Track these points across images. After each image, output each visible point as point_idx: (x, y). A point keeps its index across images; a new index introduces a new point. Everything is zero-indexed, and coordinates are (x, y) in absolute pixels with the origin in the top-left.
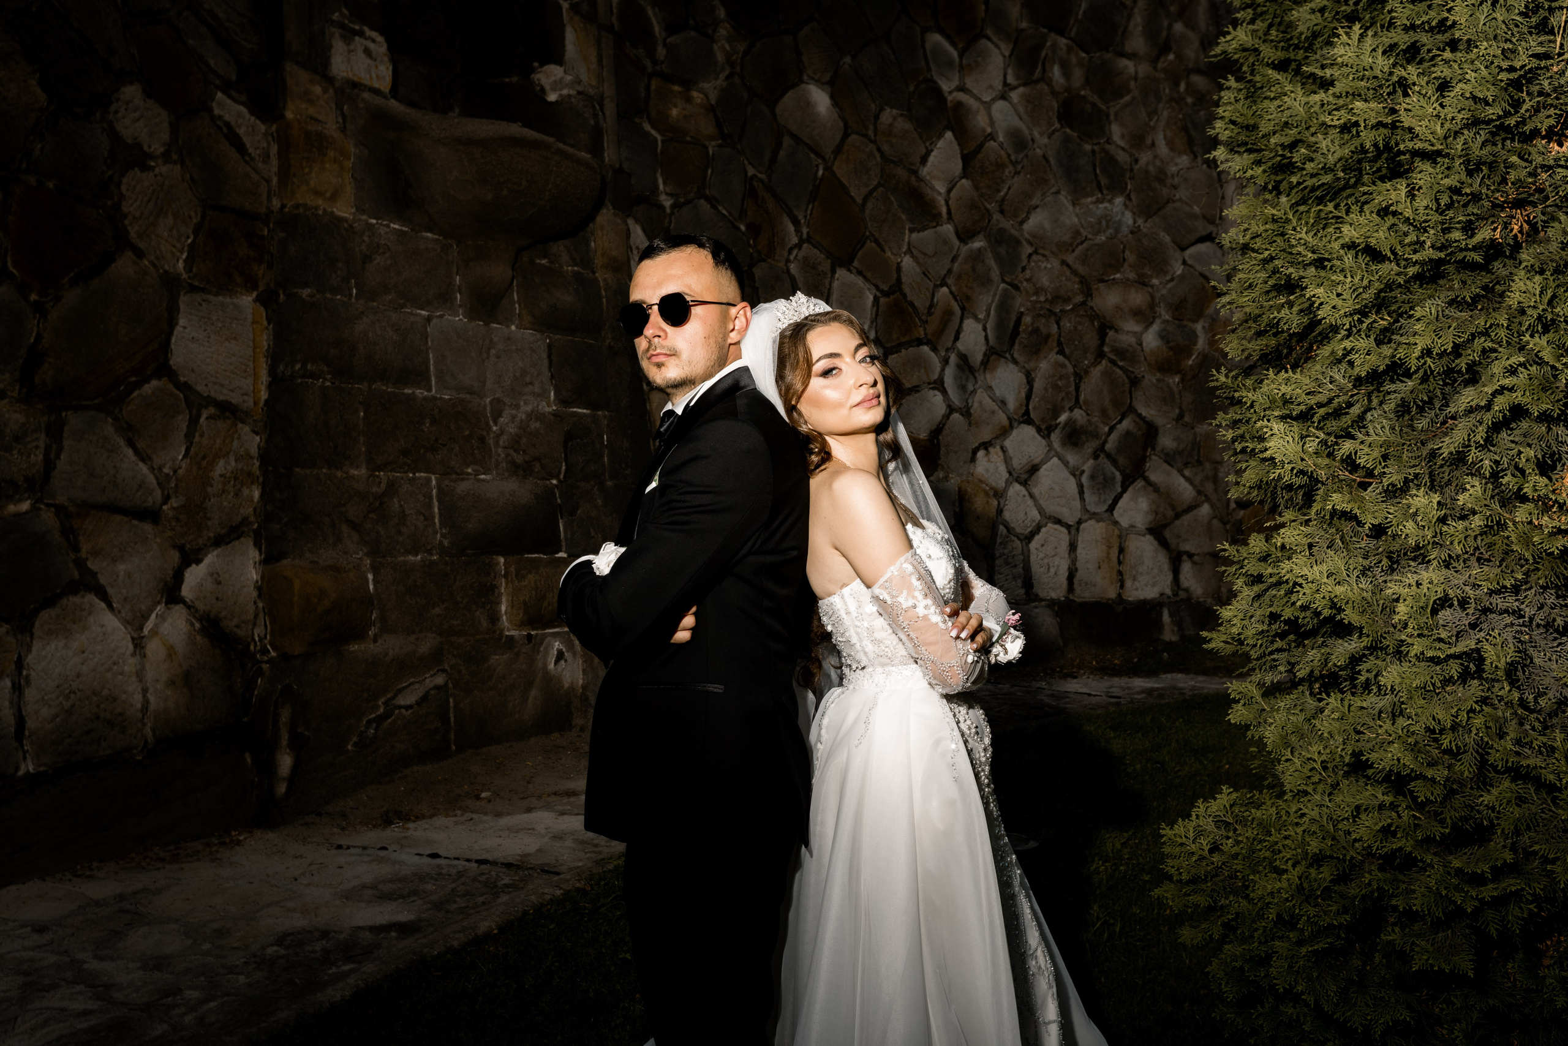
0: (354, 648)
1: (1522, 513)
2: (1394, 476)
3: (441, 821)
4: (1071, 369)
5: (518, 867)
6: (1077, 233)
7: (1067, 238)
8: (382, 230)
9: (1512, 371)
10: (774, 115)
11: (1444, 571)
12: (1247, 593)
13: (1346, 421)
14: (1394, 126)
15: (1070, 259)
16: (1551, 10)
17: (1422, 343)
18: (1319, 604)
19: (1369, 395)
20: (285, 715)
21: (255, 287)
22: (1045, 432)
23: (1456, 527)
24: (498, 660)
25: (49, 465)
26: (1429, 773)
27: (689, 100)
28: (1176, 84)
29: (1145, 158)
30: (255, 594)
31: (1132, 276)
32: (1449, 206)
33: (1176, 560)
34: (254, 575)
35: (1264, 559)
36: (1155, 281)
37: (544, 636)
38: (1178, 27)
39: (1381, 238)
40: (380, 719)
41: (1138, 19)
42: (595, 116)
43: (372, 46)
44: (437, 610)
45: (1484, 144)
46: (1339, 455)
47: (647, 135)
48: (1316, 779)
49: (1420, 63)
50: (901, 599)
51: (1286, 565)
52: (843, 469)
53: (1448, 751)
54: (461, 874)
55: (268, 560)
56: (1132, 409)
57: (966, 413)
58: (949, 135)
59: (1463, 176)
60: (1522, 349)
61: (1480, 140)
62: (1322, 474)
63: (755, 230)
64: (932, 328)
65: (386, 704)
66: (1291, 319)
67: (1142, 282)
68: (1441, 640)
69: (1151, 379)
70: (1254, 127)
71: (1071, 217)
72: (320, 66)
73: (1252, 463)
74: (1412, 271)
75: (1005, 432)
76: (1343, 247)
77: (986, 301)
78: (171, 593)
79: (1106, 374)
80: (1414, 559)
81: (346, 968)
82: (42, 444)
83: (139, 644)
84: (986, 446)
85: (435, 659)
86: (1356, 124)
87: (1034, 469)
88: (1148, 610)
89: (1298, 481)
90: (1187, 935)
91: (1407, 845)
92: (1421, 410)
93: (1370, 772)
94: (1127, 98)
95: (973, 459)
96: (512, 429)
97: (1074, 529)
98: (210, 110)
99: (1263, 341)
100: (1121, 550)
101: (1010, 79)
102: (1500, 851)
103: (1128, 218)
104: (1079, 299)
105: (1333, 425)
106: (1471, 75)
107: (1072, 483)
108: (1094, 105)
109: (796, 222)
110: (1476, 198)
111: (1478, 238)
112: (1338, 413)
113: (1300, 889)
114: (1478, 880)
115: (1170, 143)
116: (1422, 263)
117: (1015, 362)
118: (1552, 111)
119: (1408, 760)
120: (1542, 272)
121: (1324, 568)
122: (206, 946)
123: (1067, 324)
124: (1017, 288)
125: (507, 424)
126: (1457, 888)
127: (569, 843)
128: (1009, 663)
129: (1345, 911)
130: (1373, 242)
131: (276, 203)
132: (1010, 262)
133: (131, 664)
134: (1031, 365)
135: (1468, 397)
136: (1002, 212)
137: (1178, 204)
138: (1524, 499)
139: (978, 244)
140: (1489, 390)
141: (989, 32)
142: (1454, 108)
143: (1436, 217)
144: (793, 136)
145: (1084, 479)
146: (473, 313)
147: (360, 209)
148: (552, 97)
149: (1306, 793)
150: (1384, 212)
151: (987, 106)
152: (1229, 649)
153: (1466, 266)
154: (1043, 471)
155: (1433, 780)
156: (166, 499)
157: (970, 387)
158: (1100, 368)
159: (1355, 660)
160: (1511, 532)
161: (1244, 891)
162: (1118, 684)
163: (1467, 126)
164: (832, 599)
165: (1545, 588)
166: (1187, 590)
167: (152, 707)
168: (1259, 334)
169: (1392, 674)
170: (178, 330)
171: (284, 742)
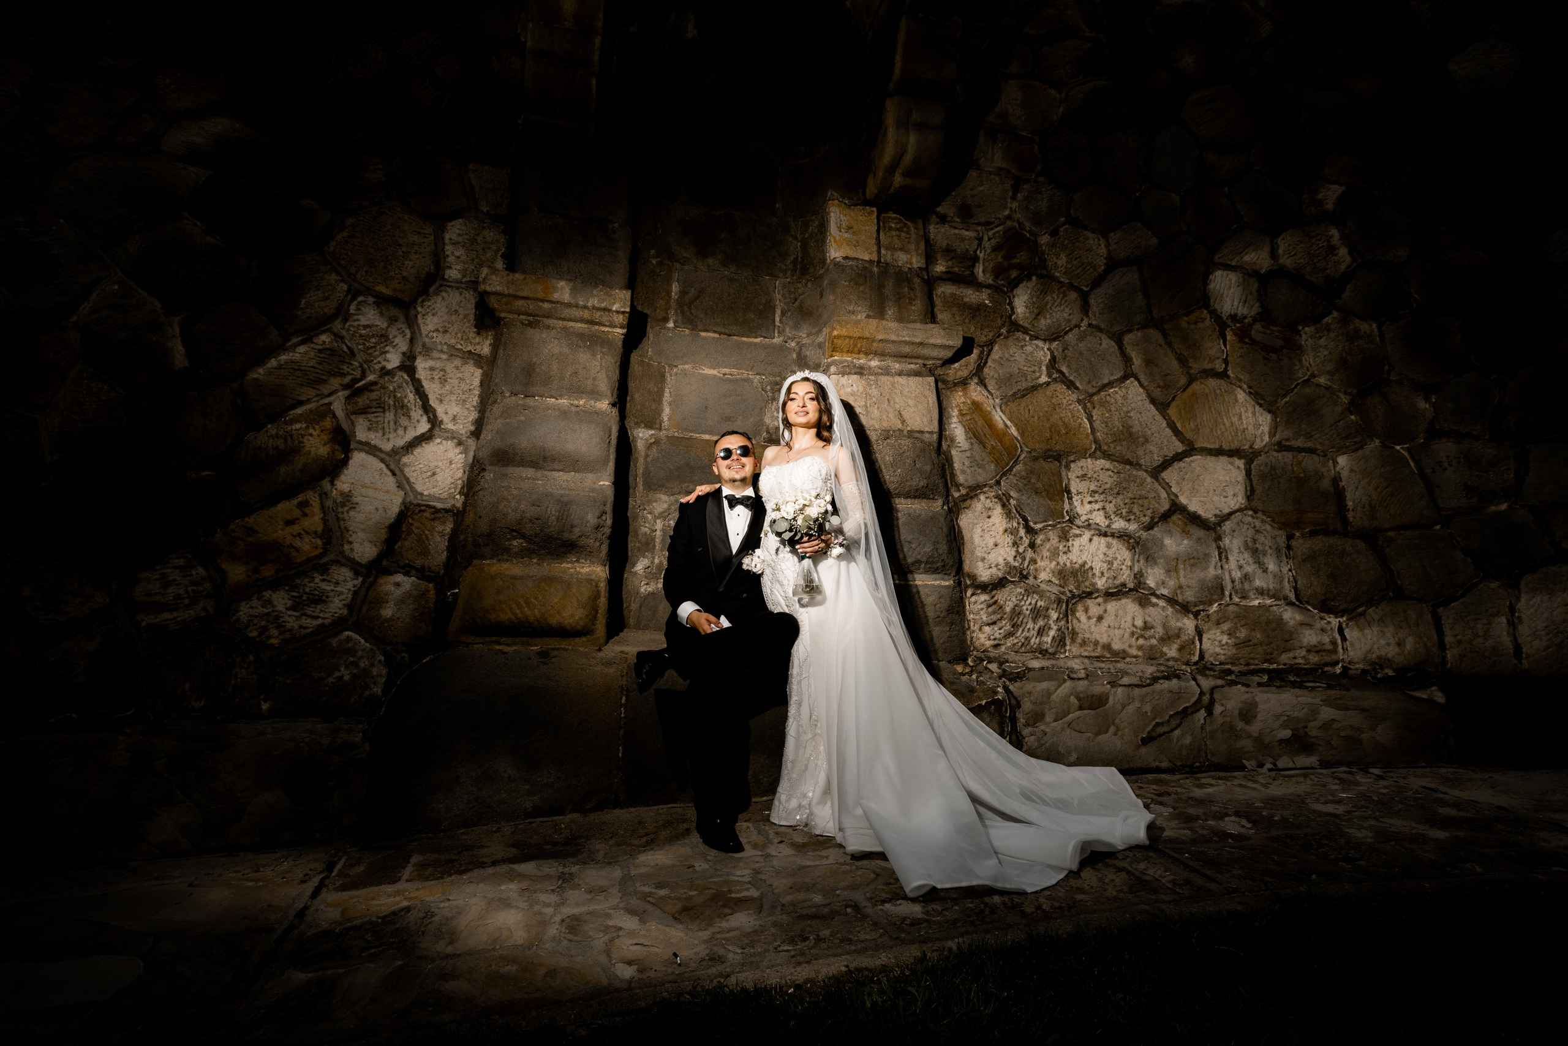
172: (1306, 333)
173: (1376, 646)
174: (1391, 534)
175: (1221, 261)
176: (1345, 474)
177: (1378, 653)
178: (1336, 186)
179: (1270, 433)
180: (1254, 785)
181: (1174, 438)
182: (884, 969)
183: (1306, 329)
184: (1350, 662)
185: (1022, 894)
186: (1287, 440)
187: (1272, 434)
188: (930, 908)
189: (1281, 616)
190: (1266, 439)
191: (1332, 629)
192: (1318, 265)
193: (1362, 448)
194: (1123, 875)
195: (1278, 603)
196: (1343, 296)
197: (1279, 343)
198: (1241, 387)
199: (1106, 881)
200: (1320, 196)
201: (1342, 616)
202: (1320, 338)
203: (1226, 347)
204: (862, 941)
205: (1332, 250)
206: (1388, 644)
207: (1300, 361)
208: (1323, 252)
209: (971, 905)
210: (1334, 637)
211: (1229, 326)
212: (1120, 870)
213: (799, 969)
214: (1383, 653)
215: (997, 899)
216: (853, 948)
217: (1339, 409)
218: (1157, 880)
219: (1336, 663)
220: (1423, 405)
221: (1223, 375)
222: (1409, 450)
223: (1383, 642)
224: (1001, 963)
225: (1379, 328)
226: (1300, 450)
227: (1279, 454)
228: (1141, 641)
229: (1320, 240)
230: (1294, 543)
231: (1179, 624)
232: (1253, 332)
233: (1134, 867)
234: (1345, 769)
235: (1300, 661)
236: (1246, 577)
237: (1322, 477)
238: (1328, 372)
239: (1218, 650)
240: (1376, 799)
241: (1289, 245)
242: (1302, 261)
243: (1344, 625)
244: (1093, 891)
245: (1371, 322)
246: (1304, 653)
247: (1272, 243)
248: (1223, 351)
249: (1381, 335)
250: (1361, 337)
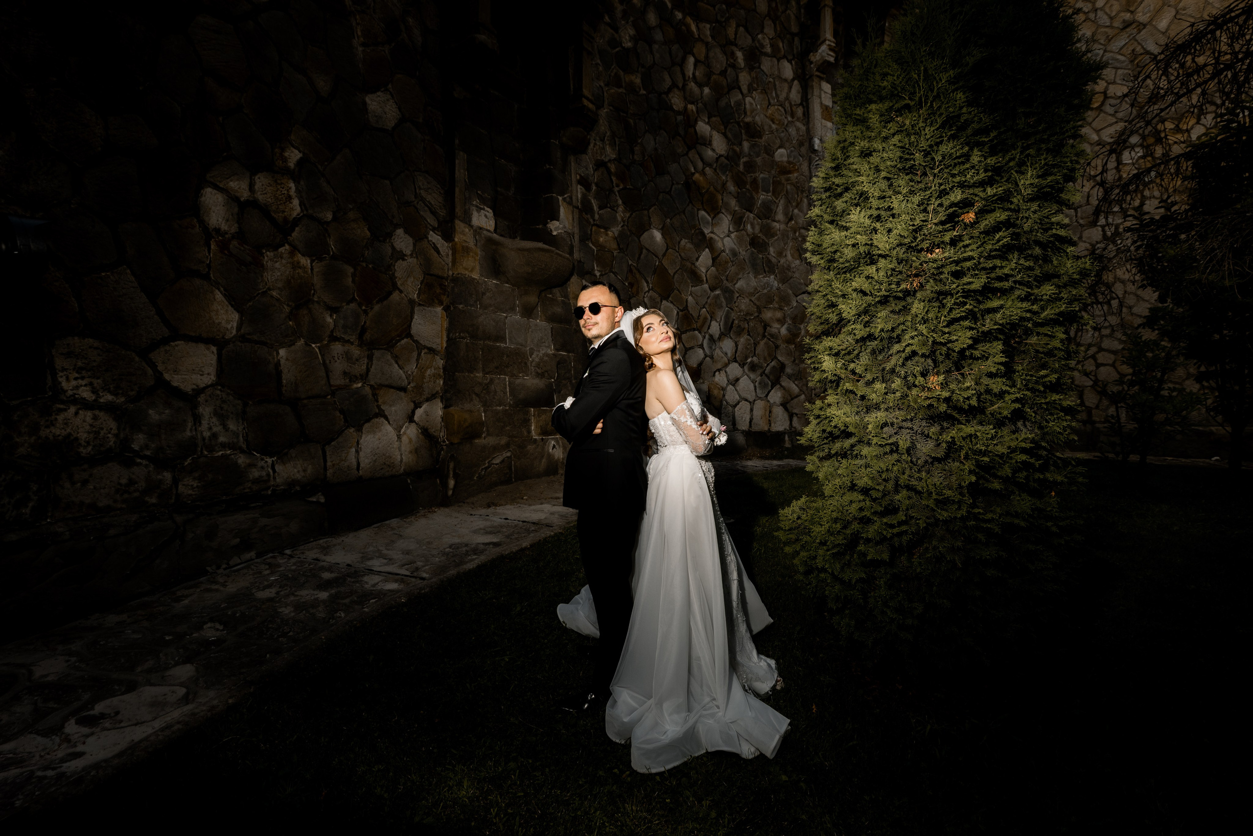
0: (477, 441)
1: (914, 392)
2: (869, 377)
3: (508, 507)
4: (752, 341)
5: (537, 524)
6: (756, 289)
7: (752, 291)
8: (490, 283)
9: (912, 338)
10: (640, 241)
11: (886, 413)
12: (814, 422)
13: (852, 356)
14: (871, 245)
15: (753, 299)
16: (928, 204)
17: (880, 327)
18: (840, 425)
19: (861, 346)
20: (452, 465)
21: (442, 304)
22: (742, 365)
23: (891, 397)
24: (530, 448)
25: (368, 370)
26: (877, 487)
27: (607, 235)
28: (795, 233)
29: (782, 261)
30: (441, 420)
31: (777, 306)
32: (891, 275)
33: (791, 416)
34: (440, 413)
35: (821, 409)
36: (786, 308)
37: (548, 439)
38: (796, 211)
39: (866, 287)
40: (486, 468)
41: (780, 207)
42: (571, 240)
43: (487, 214)
44: (508, 428)
45: (904, 253)
46: (849, 369)
47: (591, 248)
48: (837, 491)
49: (882, 222)
50: (682, 418)
51: (828, 410)
52: (660, 370)
53: (884, 480)
54: (516, 526)
55: (446, 407)
56: (776, 358)
57: (712, 357)
58: (707, 250)
59: (896, 264)
60: (916, 330)
61: (902, 251)
62: (843, 376)
63: (631, 285)
64: (699, 324)
65: (489, 462)
66: (833, 318)
67: (781, 309)
68: (884, 438)
69: (783, 346)
70: (821, 245)
71: (754, 283)
72: (467, 221)
73: (818, 373)
74: (877, 299)
75: (726, 365)
76: (852, 290)
77: (720, 314)
78: (411, 419)
79: (766, 343)
80: (876, 409)
81: (474, 557)
82: (366, 362)
83: (399, 437)
84: (719, 370)
85: (507, 446)
86: (858, 244)
87: (737, 380)
88: (779, 435)
89: (833, 378)
90: (788, 549)
91: (868, 514)
92: (880, 353)
93: (856, 488)
94: (776, 238)
95: (714, 375)
96: (537, 360)
97: (752, 403)
98: (427, 238)
99: (823, 326)
100: (770, 412)
101: (731, 229)
102: (901, 516)
103: (776, 284)
104: (756, 314)
105: (847, 358)
106: (899, 227)
107: (752, 385)
108: (763, 240)
109: (647, 282)
110: (901, 272)
111: (901, 288)
112: (849, 353)
113: (829, 531)
114: (892, 526)
115: (792, 256)
116: (881, 296)
117: (731, 338)
118: (928, 241)
119: (870, 483)
120: (924, 301)
121: (842, 411)
122: (424, 547)
123: (751, 324)
124: (732, 310)
125: (535, 358)
126: (885, 530)
127: (556, 516)
128: (721, 445)
129: (845, 539)
130: (863, 288)
131: (450, 273)
132: (730, 299)
133: (396, 445)
134: (738, 339)
135: (897, 347)
136: (727, 280)
137: (795, 279)
138: (915, 386)
139: (718, 292)
140: (904, 345)
141: (723, 211)
142: (893, 239)
143: (886, 280)
144: (647, 249)
145: (757, 384)
146: (523, 315)
147: (482, 275)
148: (555, 233)
149: (833, 496)
150: (868, 277)
151: (722, 239)
152: (807, 444)
153: (897, 298)
154: (741, 380)
155: (878, 490)
156: (409, 383)
157: (714, 348)
158: (764, 341)
159: (852, 446)
160: (910, 398)
161: (809, 533)
162: (767, 463)
163: (898, 246)
164: (656, 420)
165: (922, 419)
166: (795, 428)
167: (404, 461)
168: (822, 323)
169: (865, 451)
170: (414, 320)
171: (451, 476)
172: (267, 256)
173: (292, 474)
174: (305, 401)
175: (212, 180)
176: (282, 362)
177: (293, 478)
178: (297, 151)
179: (236, 327)
180: (216, 587)
181: (162, 324)
183: (268, 253)
184: (277, 486)
186: (248, 334)
187: (239, 328)
189: (237, 461)
190: (234, 332)
191: (268, 466)
192: (280, 207)
193: (294, 344)
195: (235, 452)
196: (293, 235)
197: (248, 259)
198: (219, 290)
200: (286, 154)
201: (274, 457)
202: (276, 262)
203: (209, 253)
205: (290, 198)
206: (298, 472)
207: (262, 276)
208: (284, 198)
210: (269, 471)
211: (213, 238)
214: (295, 477)
217: (283, 315)
219: (269, 488)
220: (329, 320)
221: (206, 277)
222: (319, 348)
223: (296, 470)
225: (311, 264)
226: (256, 342)
227: (242, 344)
228: (127, 496)
229: (283, 188)
230: (248, 409)
231: (159, 477)
232: (231, 246)
234: (271, 555)
235: (247, 490)
236: (214, 436)
237: (268, 362)
238: (279, 288)
239: (190, 492)
241: (263, 185)
242: (270, 200)
243: (275, 463)
245: (307, 258)
246: (249, 485)
247: (251, 179)
248: (207, 257)
249: (312, 269)
250: (300, 268)
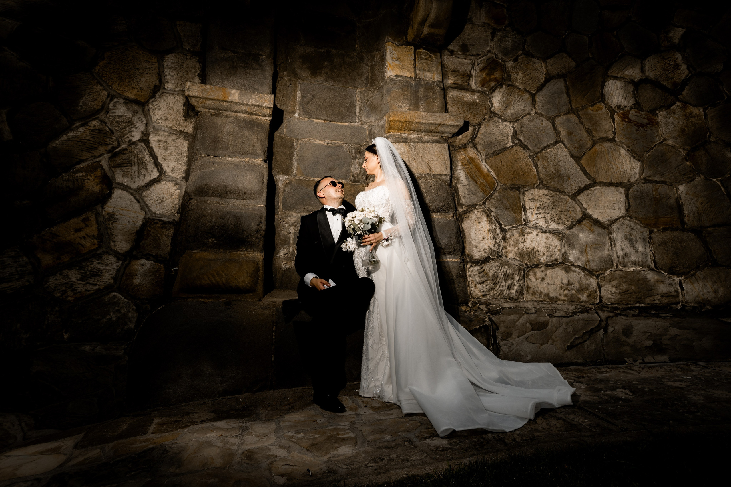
172: (661, 115)
173: (701, 293)
174: (710, 229)
175: (612, 74)
176: (683, 196)
177: (703, 297)
178: (681, 29)
179: (639, 173)
180: (632, 372)
181: (584, 176)
182: (428, 475)
183: (661, 112)
184: (686, 302)
185: (504, 432)
186: (650, 177)
187: (641, 173)
188: (452, 441)
189: (646, 277)
190: (638, 176)
191: (675, 284)
192: (669, 75)
193: (693, 180)
194: (561, 421)
195: (644, 269)
196: (683, 93)
197: (645, 121)
198: (623, 147)
199: (552, 425)
200: (671, 35)
201: (681, 277)
202: (669, 118)
203: (614, 124)
204: (415, 460)
205: (677, 66)
206: (708, 292)
207: (658, 131)
208: (672, 68)
209: (475, 439)
210: (677, 288)
211: (616, 112)
212: (559, 419)
213: (379, 477)
214: (706, 297)
215: (490, 436)
216: (410, 464)
217: (680, 158)
218: (580, 424)
219: (679, 303)
221: (613, 140)
222: (721, 181)
223: (705, 291)
224: (495, 471)
225: (704, 111)
226: (657, 182)
227: (645, 185)
228: (566, 292)
229: (670, 61)
230: (653, 235)
231: (588, 282)
232: (630, 115)
233: (567, 417)
234: (684, 362)
235: (657, 302)
236: (626, 255)
237: (670, 197)
238: (674, 137)
239: (610, 296)
240: (703, 379)
241: (652, 64)
242: (659, 73)
243: (683, 282)
244: (544, 430)
245: (699, 108)
246: (659, 297)
247: (642, 64)
248: (613, 126)
249: (706, 115)
250: (693, 117)
